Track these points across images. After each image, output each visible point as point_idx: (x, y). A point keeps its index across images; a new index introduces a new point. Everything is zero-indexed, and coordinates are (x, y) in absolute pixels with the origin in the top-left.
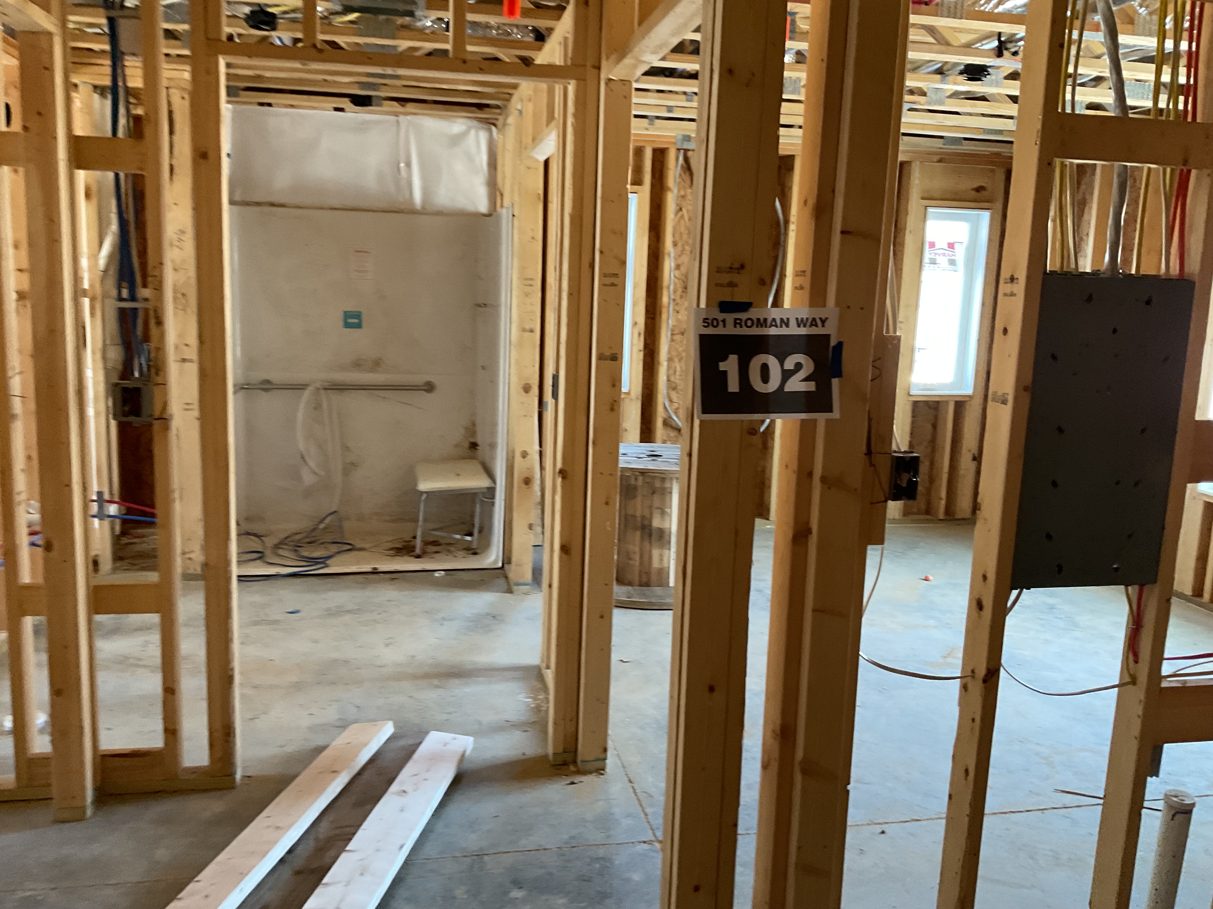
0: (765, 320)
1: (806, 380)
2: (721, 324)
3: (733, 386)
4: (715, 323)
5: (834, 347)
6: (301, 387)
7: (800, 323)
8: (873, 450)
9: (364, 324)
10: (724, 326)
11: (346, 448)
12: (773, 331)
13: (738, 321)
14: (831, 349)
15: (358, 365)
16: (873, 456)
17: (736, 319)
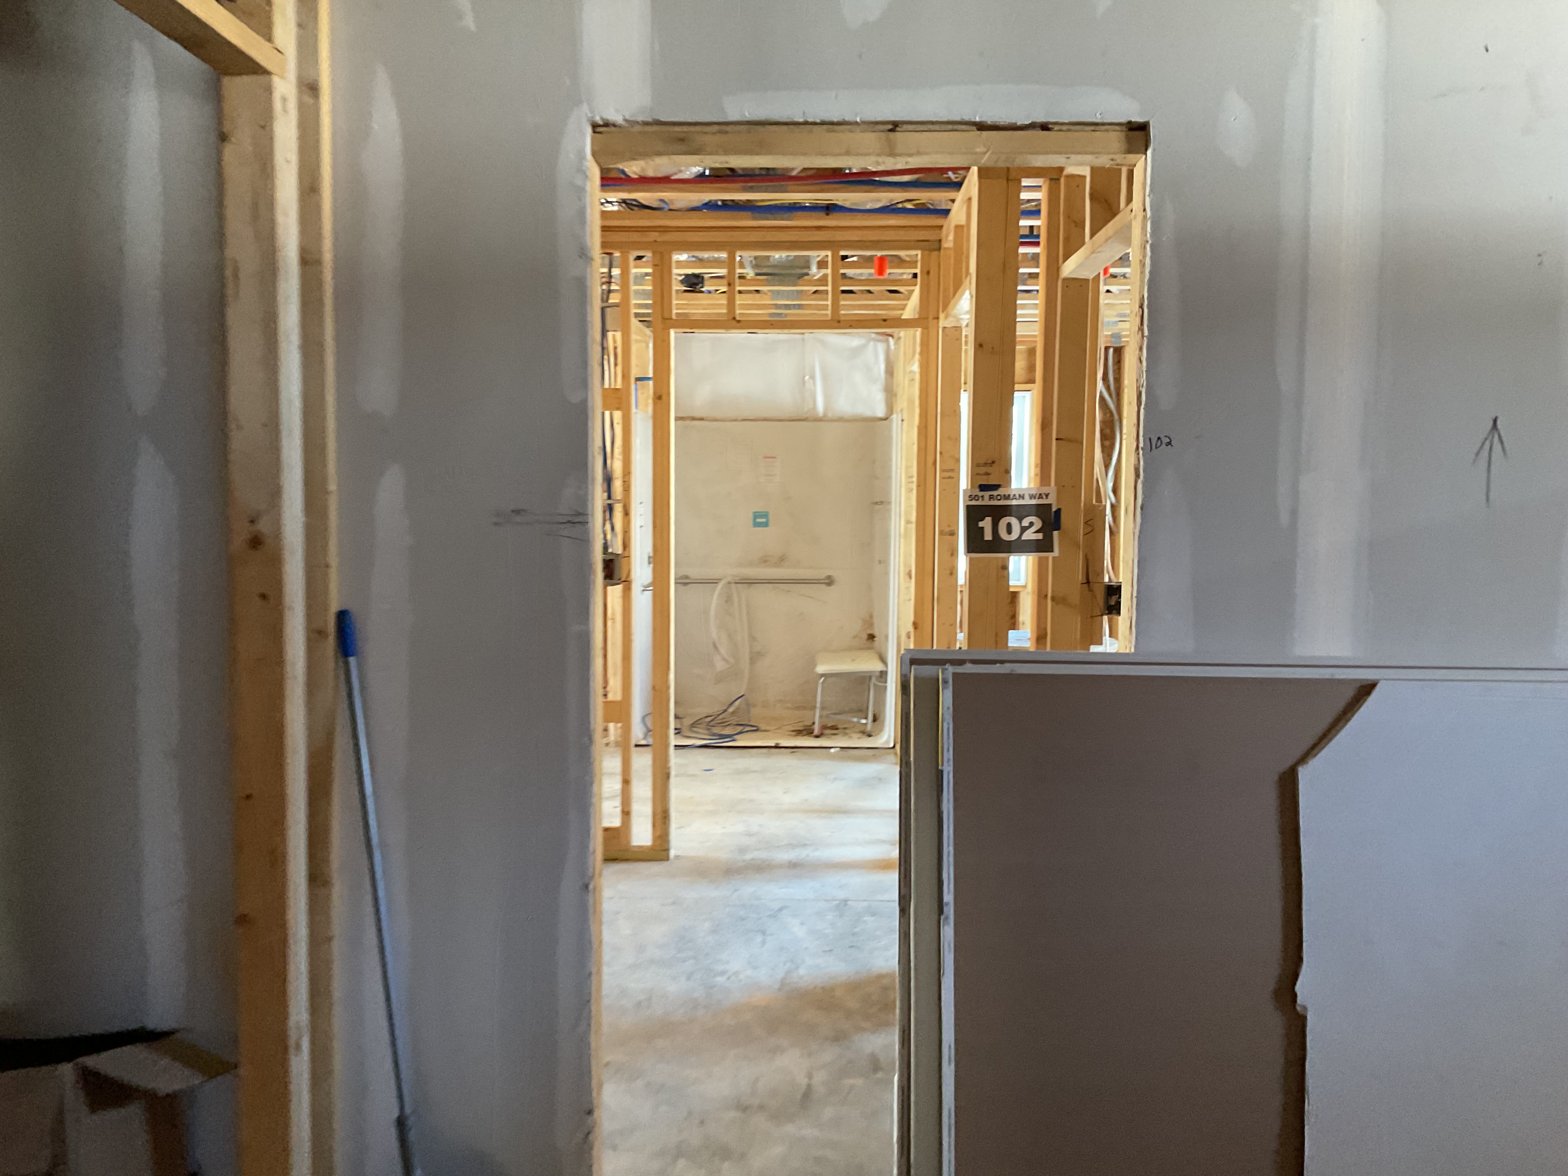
0: (1009, 495)
1: (1037, 532)
2: (981, 499)
3: (988, 536)
4: (977, 498)
5: (1055, 512)
6: (715, 582)
7: (1032, 497)
8: (1091, 580)
9: (770, 524)
10: (983, 500)
11: (753, 638)
12: (1014, 502)
13: (992, 497)
14: (1053, 514)
15: (764, 561)
16: (1091, 584)
17: (990, 495)
